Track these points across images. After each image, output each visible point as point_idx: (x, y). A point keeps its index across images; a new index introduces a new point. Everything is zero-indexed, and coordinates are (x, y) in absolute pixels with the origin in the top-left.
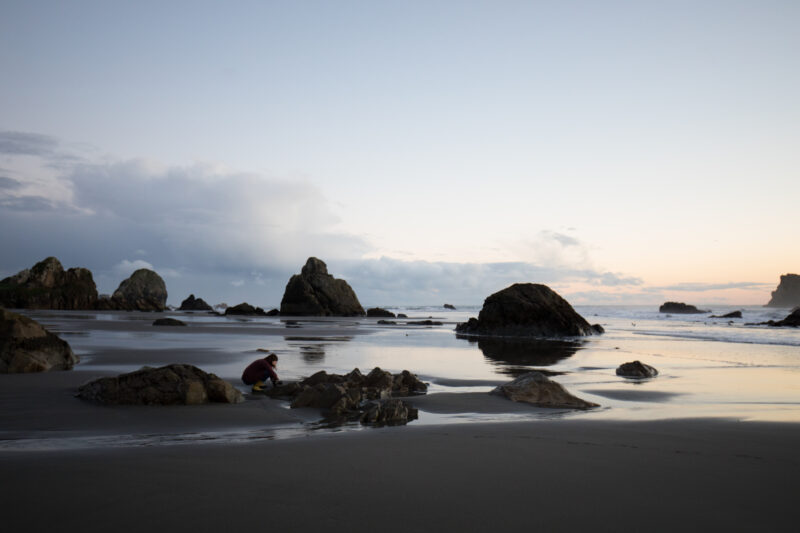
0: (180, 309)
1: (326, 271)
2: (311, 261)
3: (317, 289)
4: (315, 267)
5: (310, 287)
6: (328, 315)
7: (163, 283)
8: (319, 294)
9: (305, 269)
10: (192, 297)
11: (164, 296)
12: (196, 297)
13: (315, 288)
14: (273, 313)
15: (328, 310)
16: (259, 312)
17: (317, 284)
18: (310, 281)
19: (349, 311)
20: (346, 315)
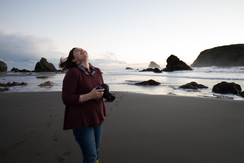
0: (11, 71)
1: (47, 61)
2: (42, 58)
3: (44, 65)
4: (43, 60)
5: (42, 65)
6: (47, 72)
7: (6, 64)
8: (45, 67)
9: (41, 61)
10: (14, 68)
11: (7, 68)
12: (15, 68)
13: (43, 65)
14: (33, 71)
15: (47, 70)
16: (29, 71)
17: (44, 64)
18: (42, 63)
19: (52, 70)
20: (52, 71)
